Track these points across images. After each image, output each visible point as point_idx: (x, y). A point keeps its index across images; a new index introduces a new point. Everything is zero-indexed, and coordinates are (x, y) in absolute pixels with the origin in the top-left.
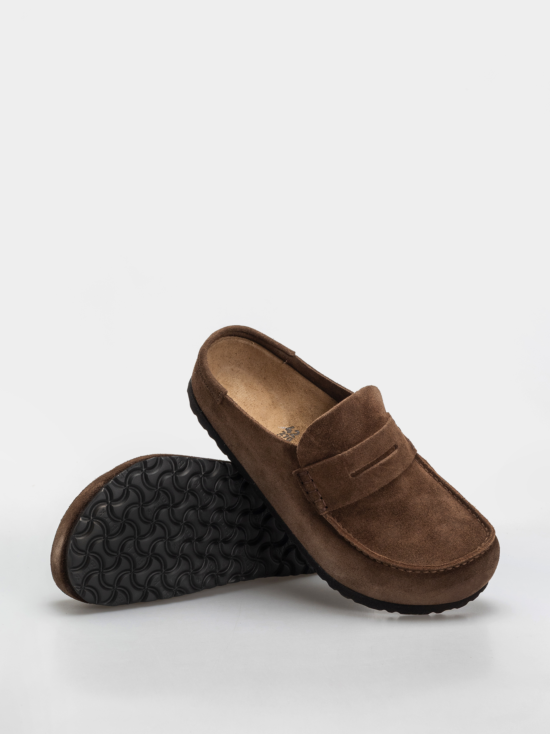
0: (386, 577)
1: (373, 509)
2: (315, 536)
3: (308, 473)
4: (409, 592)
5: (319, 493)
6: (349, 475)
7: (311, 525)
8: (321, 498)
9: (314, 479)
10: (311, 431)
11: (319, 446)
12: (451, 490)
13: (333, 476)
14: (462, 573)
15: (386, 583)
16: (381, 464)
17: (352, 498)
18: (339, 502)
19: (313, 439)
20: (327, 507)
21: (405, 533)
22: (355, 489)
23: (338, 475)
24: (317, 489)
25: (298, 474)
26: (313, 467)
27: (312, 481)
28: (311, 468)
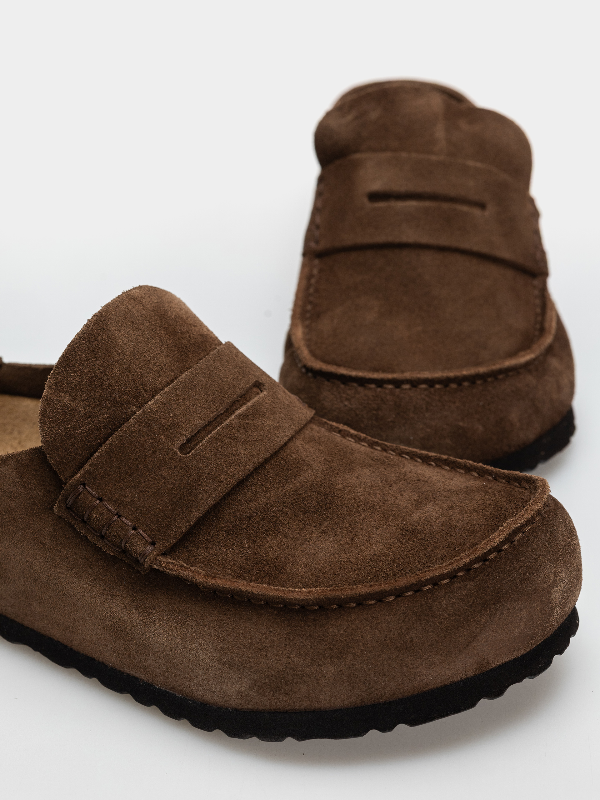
0: (342, 632)
1: (257, 514)
2: (152, 627)
3: (85, 487)
4: (407, 648)
5: (126, 518)
6: (176, 450)
7: (136, 607)
8: (134, 528)
9: (103, 495)
10: (57, 386)
11: (85, 410)
12: (417, 455)
13: (141, 466)
14: (510, 567)
15: (347, 645)
16: (240, 415)
17: (202, 499)
18: (175, 519)
19: (66, 400)
20: (153, 544)
21: (349, 542)
22: (200, 476)
23: (151, 459)
24: (117, 514)
25: (67, 505)
26: (90, 466)
27: (101, 500)
28: (87, 471)
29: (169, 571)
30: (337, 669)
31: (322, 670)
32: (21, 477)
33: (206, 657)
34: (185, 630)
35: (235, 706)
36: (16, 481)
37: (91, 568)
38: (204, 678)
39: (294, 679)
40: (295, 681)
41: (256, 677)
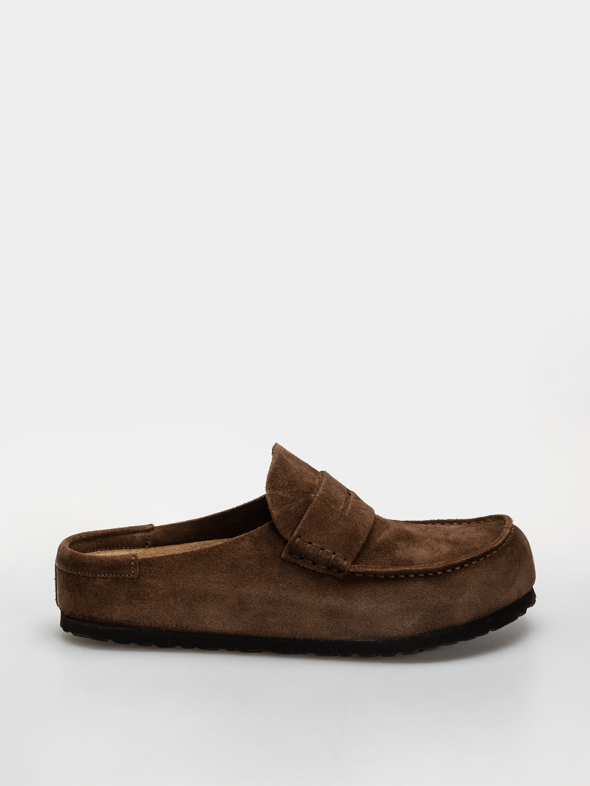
3: (300, 538)
5: (328, 549)
6: (341, 512)
8: (334, 553)
9: (311, 540)
10: (273, 487)
11: (291, 497)
13: (328, 522)
18: (352, 546)
19: (281, 493)
20: (346, 559)
23: (331, 517)
24: (321, 549)
25: (290, 551)
26: (302, 526)
27: (310, 543)
28: (300, 529)
29: (360, 570)
30: (463, 599)
31: (456, 601)
32: (255, 544)
33: (392, 610)
34: (376, 599)
35: (410, 634)
36: (252, 548)
37: (308, 584)
38: (391, 623)
39: (443, 609)
40: (444, 610)
41: (423, 613)
